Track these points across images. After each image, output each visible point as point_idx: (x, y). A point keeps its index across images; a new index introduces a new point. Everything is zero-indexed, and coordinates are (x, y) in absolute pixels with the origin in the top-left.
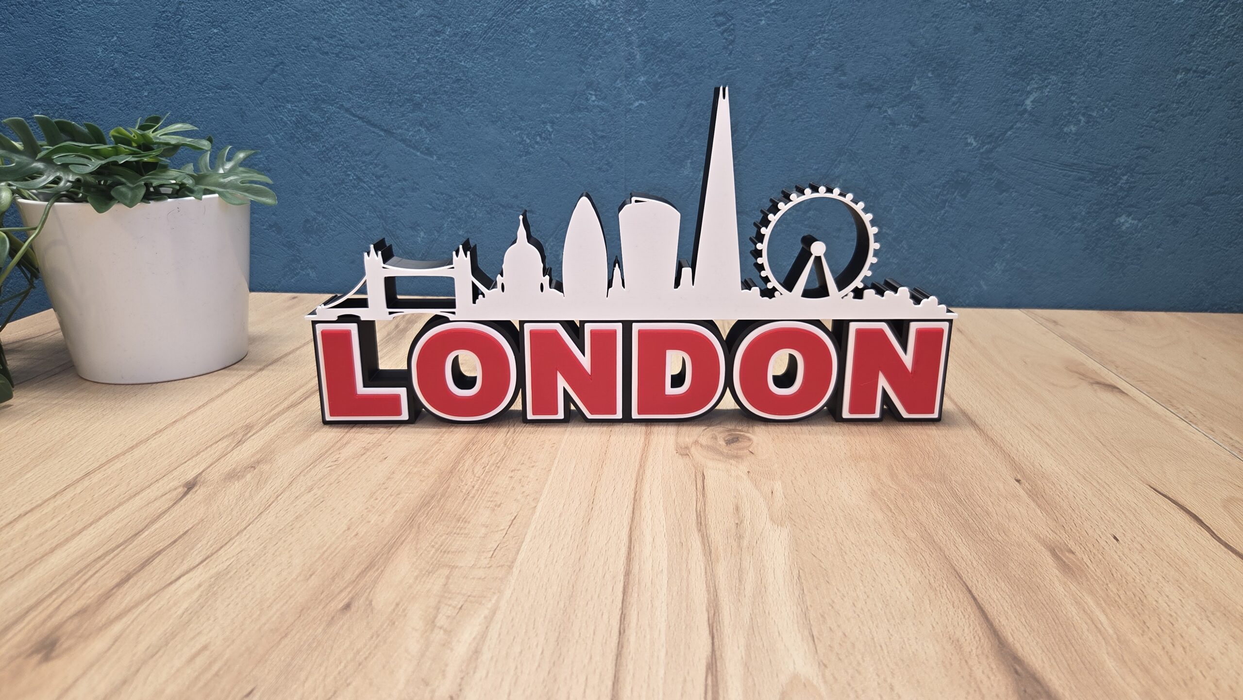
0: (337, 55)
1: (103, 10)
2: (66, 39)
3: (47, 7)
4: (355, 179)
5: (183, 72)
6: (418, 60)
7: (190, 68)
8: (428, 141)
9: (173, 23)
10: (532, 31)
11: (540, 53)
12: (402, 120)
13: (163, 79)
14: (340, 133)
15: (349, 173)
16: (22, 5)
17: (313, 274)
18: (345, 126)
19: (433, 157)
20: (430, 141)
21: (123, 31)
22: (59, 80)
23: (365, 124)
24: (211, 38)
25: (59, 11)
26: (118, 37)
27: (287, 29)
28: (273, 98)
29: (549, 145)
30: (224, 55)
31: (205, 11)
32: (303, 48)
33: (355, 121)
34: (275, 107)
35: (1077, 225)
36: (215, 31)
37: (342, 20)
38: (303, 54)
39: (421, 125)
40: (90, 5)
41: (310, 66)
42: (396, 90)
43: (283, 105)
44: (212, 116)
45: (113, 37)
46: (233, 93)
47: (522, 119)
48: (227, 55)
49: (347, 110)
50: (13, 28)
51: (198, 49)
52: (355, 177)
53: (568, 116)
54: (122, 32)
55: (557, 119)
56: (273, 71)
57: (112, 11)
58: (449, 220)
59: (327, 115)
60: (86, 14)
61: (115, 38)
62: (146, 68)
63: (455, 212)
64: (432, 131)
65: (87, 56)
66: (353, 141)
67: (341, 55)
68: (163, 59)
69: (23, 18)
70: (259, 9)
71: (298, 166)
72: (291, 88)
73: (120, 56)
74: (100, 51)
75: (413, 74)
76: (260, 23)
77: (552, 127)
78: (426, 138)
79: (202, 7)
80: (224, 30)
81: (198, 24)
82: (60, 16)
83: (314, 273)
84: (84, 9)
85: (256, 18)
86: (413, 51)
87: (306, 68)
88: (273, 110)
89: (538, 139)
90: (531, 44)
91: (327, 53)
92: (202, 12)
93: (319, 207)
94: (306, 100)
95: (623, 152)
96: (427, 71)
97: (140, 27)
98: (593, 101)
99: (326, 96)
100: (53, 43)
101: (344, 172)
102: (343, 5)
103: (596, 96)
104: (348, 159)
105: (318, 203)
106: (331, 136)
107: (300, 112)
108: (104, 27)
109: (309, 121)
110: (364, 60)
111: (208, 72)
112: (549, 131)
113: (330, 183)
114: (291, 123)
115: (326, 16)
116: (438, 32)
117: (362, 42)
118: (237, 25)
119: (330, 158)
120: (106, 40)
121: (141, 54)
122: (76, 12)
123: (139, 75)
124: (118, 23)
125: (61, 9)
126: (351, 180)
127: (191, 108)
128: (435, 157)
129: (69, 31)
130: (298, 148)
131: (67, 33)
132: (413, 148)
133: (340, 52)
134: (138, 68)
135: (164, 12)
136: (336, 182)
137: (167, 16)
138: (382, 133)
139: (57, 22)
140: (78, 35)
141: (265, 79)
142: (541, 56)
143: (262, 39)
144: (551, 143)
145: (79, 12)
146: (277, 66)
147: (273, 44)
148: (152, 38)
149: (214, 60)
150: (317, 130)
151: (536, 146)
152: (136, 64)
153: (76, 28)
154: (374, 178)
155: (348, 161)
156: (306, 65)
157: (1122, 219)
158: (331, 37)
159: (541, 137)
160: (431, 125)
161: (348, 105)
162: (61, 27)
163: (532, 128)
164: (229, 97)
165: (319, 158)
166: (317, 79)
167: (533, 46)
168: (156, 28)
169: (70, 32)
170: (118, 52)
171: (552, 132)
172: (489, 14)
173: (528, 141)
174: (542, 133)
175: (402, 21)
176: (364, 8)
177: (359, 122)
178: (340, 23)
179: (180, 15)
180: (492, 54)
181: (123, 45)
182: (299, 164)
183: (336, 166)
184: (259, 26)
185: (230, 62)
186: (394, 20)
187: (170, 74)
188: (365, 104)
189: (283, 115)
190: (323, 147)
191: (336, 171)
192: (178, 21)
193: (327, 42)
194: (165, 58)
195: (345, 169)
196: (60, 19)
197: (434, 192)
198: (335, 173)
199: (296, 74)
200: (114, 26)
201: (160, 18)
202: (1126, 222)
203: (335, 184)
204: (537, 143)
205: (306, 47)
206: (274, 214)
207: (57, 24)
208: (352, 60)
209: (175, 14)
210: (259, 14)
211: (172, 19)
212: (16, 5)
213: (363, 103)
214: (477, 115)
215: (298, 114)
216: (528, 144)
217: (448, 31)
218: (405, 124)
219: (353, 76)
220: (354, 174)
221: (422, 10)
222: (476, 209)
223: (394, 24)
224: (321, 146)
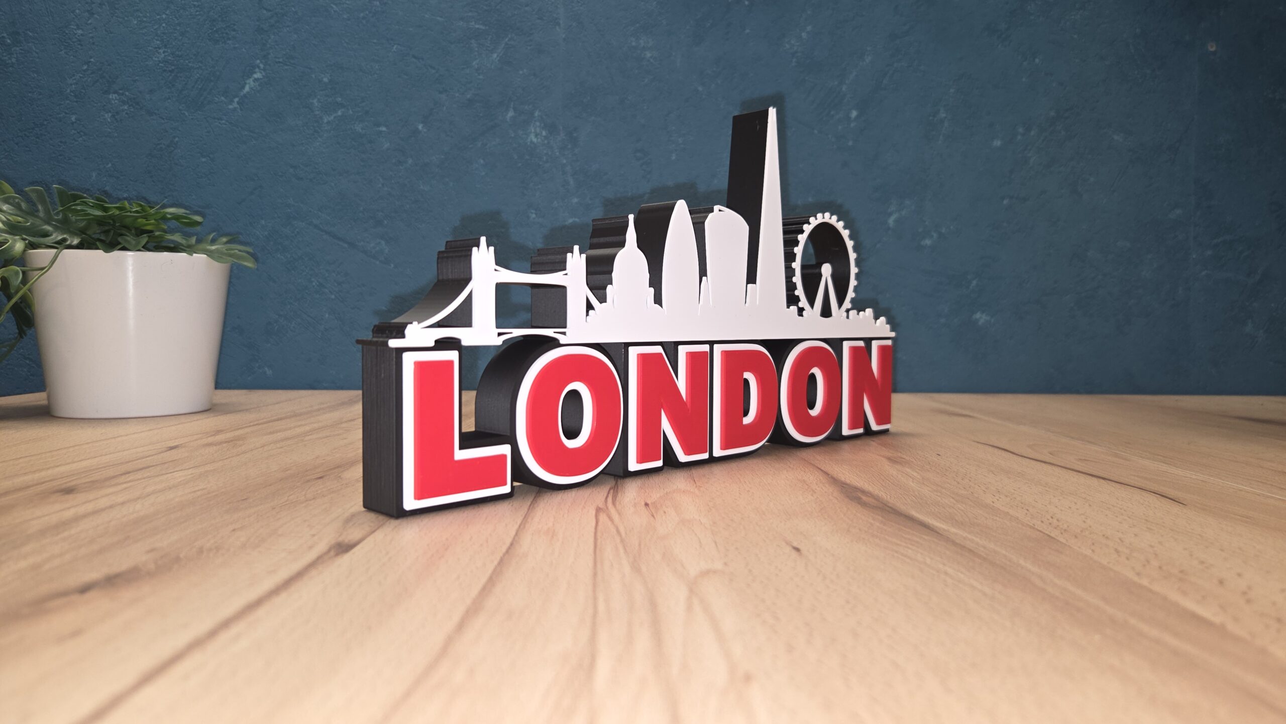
0: (311, 180)
1: (102, 142)
2: (64, 166)
3: (51, 139)
5: (169, 194)
6: (383, 185)
7: (176, 190)
8: (386, 251)
9: (166, 154)
10: (482, 161)
11: (489, 180)
12: (364, 234)
14: (308, 245)
15: (313, 280)
16: (28, 137)
17: (269, 372)
18: (313, 240)
19: (390, 266)
20: (389, 252)
21: (119, 159)
23: (331, 237)
24: (198, 165)
25: (61, 142)
26: (112, 164)
28: (249, 216)
30: (210, 180)
31: (196, 143)
32: (281, 174)
33: (322, 235)
34: (250, 223)
35: (943, 320)
36: (204, 160)
37: (317, 151)
38: (280, 179)
39: (381, 238)
40: (91, 138)
41: (285, 189)
42: (361, 209)
43: (258, 221)
44: (191, 231)
45: (108, 164)
46: (212, 211)
48: (212, 179)
49: (316, 226)
50: (15, 156)
51: (186, 175)
54: (117, 160)
56: (252, 193)
57: (111, 143)
59: (297, 230)
60: (85, 145)
61: (110, 165)
64: (391, 243)
66: (319, 252)
67: (314, 180)
68: (152, 183)
69: (26, 147)
70: (244, 143)
71: (265, 274)
72: (267, 207)
73: (111, 180)
74: (94, 175)
75: (378, 196)
76: (245, 154)
78: (385, 249)
79: (193, 140)
80: (211, 159)
81: (189, 154)
82: (61, 146)
83: (271, 371)
84: (84, 141)
85: (241, 150)
86: (379, 177)
87: (282, 190)
88: (248, 226)
90: (481, 172)
91: (301, 179)
92: (194, 144)
93: (281, 310)
94: (279, 217)
96: (390, 194)
97: (135, 156)
98: (534, 218)
99: (297, 214)
101: (307, 279)
102: (320, 140)
103: (536, 214)
104: (313, 267)
105: (282, 306)
106: (300, 249)
107: (272, 227)
108: (101, 155)
109: (281, 235)
110: (335, 184)
111: (193, 195)
114: (263, 237)
115: (304, 148)
116: (401, 162)
117: (334, 170)
118: (223, 155)
119: (296, 267)
120: (101, 166)
121: (132, 179)
122: (77, 143)
124: (115, 152)
125: (64, 140)
126: (314, 286)
127: (172, 225)
128: (392, 265)
129: (67, 159)
130: (267, 258)
131: (65, 160)
132: (373, 258)
133: (314, 178)
135: (158, 144)
136: (300, 288)
137: (161, 148)
138: (346, 245)
139: (58, 151)
140: (75, 162)
141: (244, 200)
143: (244, 167)
145: (80, 143)
146: (255, 189)
147: (253, 170)
148: (145, 165)
149: (199, 184)
150: (286, 243)
152: (126, 187)
153: (75, 156)
154: (336, 285)
155: (312, 269)
156: (282, 188)
157: (978, 315)
158: (307, 166)
160: (391, 238)
161: (317, 222)
162: (60, 155)
164: (209, 215)
165: (286, 268)
166: (291, 199)
167: (483, 174)
168: (149, 157)
169: (68, 160)
170: (111, 176)
172: (446, 149)
175: (370, 154)
176: (338, 143)
177: (326, 236)
178: (316, 154)
179: (173, 147)
180: (447, 180)
181: (116, 171)
183: (301, 274)
184: (244, 157)
185: (214, 186)
187: (157, 196)
188: (333, 220)
189: (257, 230)
191: (301, 278)
192: (170, 152)
193: (302, 170)
194: (154, 182)
195: (309, 277)
196: (61, 149)
198: (300, 280)
199: (272, 196)
200: (110, 155)
201: (154, 149)
202: (981, 318)
203: (298, 290)
205: (283, 173)
206: (238, 317)
207: (57, 153)
208: (324, 184)
209: (168, 146)
210: (244, 147)
211: (165, 150)
212: (22, 137)
213: (330, 220)
215: (271, 229)
217: (410, 161)
218: (367, 237)
219: (324, 198)
220: (317, 281)
221: (388, 144)
223: (363, 156)
224: (289, 256)
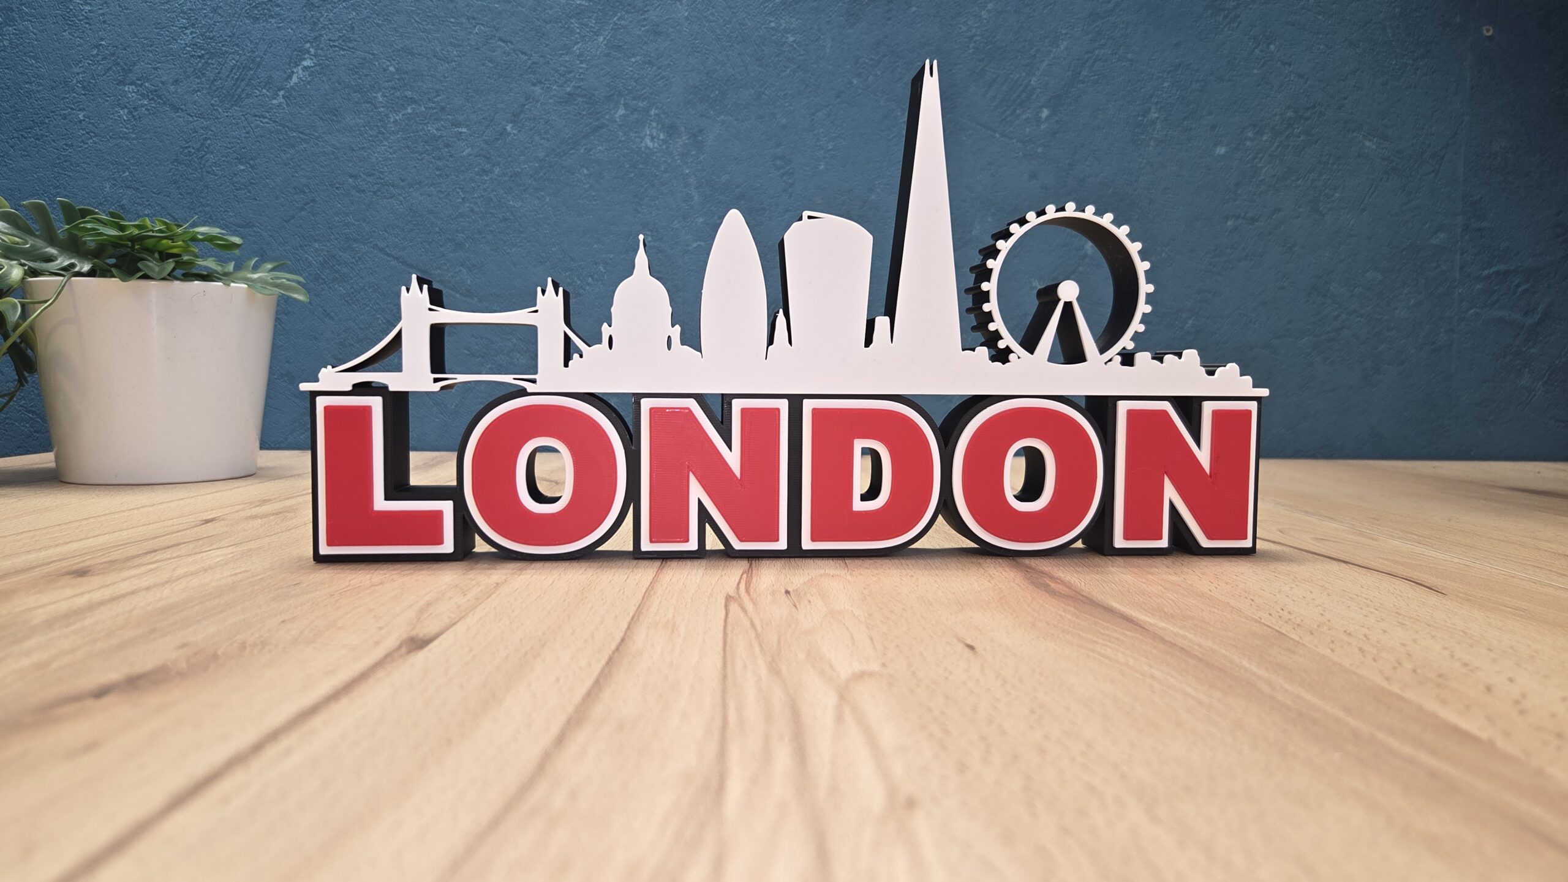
0: (375, 193)
1: (117, 145)
2: (71, 174)
3: (54, 141)
4: (384, 323)
5: (200, 209)
6: (463, 199)
7: (208, 205)
8: (469, 282)
9: (196, 160)
10: (585, 171)
11: (594, 194)
12: (441, 260)
13: (176, 217)
14: (372, 274)
15: (379, 316)
16: (25, 138)
18: (378, 267)
19: (473, 299)
20: (472, 282)
21: (138, 166)
22: (56, 216)
23: (400, 264)
24: (236, 174)
25: (66, 145)
26: (130, 173)
27: (322, 166)
28: (299, 237)
29: (601, 286)
30: (250, 192)
31: (233, 147)
32: (338, 186)
33: (388, 261)
34: (301, 246)
36: (242, 167)
37: (382, 158)
38: (337, 191)
39: (462, 265)
40: (103, 139)
41: (343, 204)
42: (437, 229)
43: (310, 244)
44: (229, 256)
45: (124, 172)
46: (254, 231)
47: (572, 259)
48: (253, 192)
49: (381, 250)
50: (10, 162)
51: (221, 186)
52: (384, 321)
53: (622, 257)
54: (136, 168)
55: (611, 259)
56: (302, 209)
57: (128, 146)
58: (488, 367)
59: (358, 255)
60: (97, 148)
61: (127, 174)
62: (159, 205)
63: (495, 358)
64: (474, 272)
65: (92, 192)
66: (386, 282)
67: (379, 193)
68: (180, 196)
69: (24, 151)
70: (293, 146)
71: (320, 309)
72: (321, 227)
73: (129, 192)
74: (108, 186)
75: (457, 213)
76: (293, 160)
77: (605, 268)
78: (467, 279)
79: (230, 143)
80: (252, 167)
81: (224, 161)
82: (67, 150)
84: (95, 143)
85: (288, 156)
86: (458, 190)
87: (339, 205)
88: (298, 250)
89: (590, 280)
90: (584, 184)
91: (363, 191)
92: (230, 149)
93: (340, 353)
94: (336, 239)
95: (681, 294)
96: (472, 210)
97: (157, 162)
99: (359, 235)
100: (55, 178)
101: (372, 316)
102: (386, 143)
103: (652, 236)
104: (378, 301)
105: (340, 349)
106: (362, 277)
107: (328, 251)
108: (116, 161)
109: (339, 261)
110: (404, 198)
111: (229, 210)
112: (602, 272)
113: (356, 327)
114: (317, 263)
115: (365, 154)
116: (485, 172)
117: (403, 181)
118: (267, 162)
119: (357, 300)
120: (116, 175)
121: (155, 191)
122: (86, 146)
123: (150, 212)
124: (133, 158)
125: (70, 143)
126: (380, 324)
127: (204, 247)
128: (476, 299)
129: (75, 165)
130: (323, 289)
131: (72, 168)
132: (452, 290)
133: (378, 190)
134: (149, 205)
135: (186, 148)
136: (363, 327)
137: (190, 152)
139: (63, 156)
140: (84, 169)
141: (293, 217)
142: (594, 196)
143: (293, 176)
144: (604, 284)
145: (90, 146)
146: (306, 204)
147: (304, 180)
148: (170, 174)
149: (237, 197)
150: (345, 270)
151: (588, 288)
152: (148, 201)
153: (84, 163)
155: (378, 304)
156: (339, 203)
158: (369, 175)
159: (593, 278)
160: (473, 265)
161: (382, 244)
162: (66, 161)
163: (583, 269)
164: (250, 235)
165: (345, 301)
166: (351, 217)
167: (587, 186)
168: (176, 164)
169: (76, 167)
170: (128, 187)
171: (605, 273)
172: (541, 155)
173: (579, 282)
174: (594, 274)
175: (448, 160)
176: (408, 147)
177: (393, 263)
178: (380, 161)
179: (205, 151)
180: (543, 193)
181: (135, 181)
182: (322, 307)
183: (364, 308)
184: (292, 163)
185: (256, 199)
186: (439, 159)
187: (185, 212)
188: (402, 243)
189: (309, 255)
190: (351, 288)
191: (363, 314)
192: (201, 158)
193: (364, 180)
194: (181, 195)
195: (374, 312)
196: (66, 153)
197: (473, 336)
198: (362, 317)
199: (328, 212)
200: (127, 161)
201: (181, 153)
203: (360, 329)
204: (588, 284)
205: (340, 184)
206: (288, 362)
207: (62, 158)
208: (391, 198)
209: (198, 150)
210: (292, 151)
211: (195, 155)
212: (18, 138)
213: (400, 242)
214: (524, 255)
215: (326, 253)
216: (578, 286)
217: (497, 170)
218: (445, 264)
219: (391, 215)
220: (384, 318)
221: (470, 149)
222: (518, 355)
223: (438, 163)
224: (349, 287)
